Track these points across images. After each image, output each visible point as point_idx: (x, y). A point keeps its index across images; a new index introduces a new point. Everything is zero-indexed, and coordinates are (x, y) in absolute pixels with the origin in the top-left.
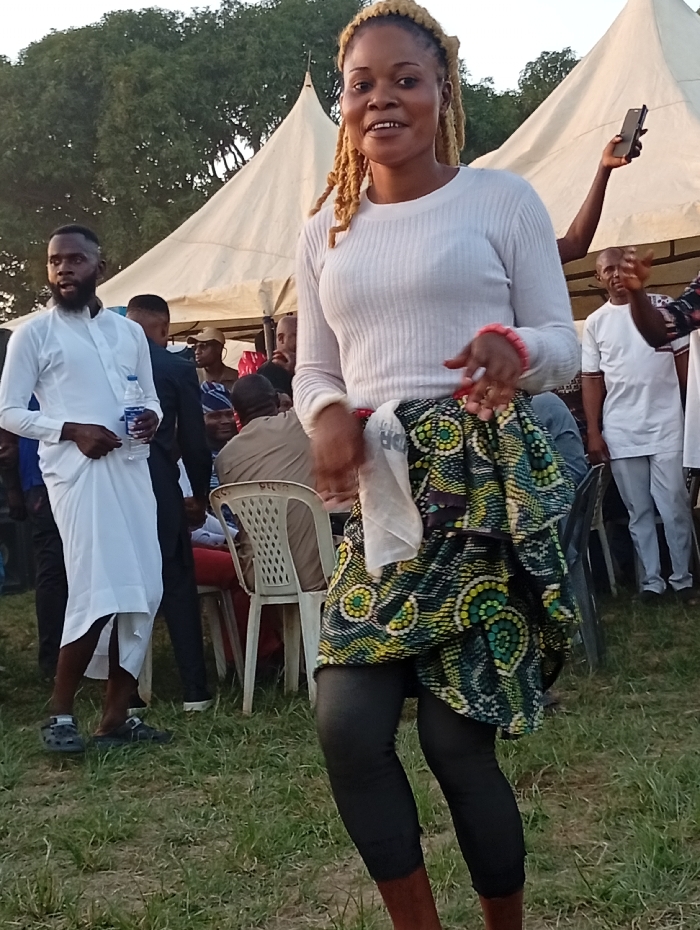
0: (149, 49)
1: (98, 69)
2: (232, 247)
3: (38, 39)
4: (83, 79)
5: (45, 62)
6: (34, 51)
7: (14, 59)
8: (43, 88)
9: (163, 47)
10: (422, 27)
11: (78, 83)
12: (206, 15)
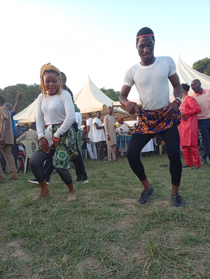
0: (23, 89)
1: (15, 91)
2: (32, 113)
3: (7, 87)
4: (13, 93)
5: (7, 90)
6: (6, 88)
7: (3, 89)
8: (7, 93)
9: (25, 89)
10: (56, 72)
11: (12, 93)
12: (32, 85)
